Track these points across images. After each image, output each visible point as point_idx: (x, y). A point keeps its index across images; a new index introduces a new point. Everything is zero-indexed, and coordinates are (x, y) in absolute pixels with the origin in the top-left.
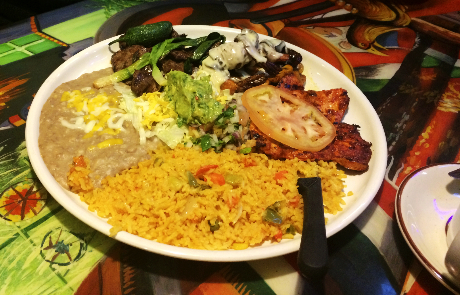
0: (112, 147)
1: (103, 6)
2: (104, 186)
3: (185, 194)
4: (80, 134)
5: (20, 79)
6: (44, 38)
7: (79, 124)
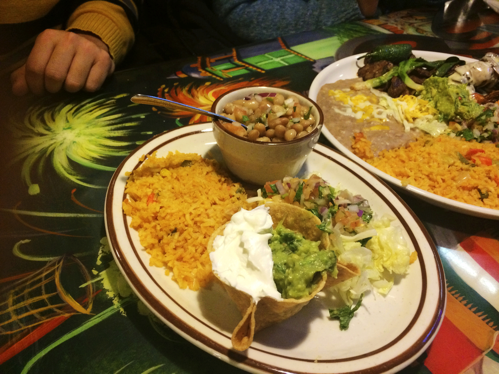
0: (382, 131)
1: (335, 34)
2: (381, 157)
3: (458, 168)
4: (353, 119)
5: (283, 80)
6: (293, 53)
7: (349, 112)
